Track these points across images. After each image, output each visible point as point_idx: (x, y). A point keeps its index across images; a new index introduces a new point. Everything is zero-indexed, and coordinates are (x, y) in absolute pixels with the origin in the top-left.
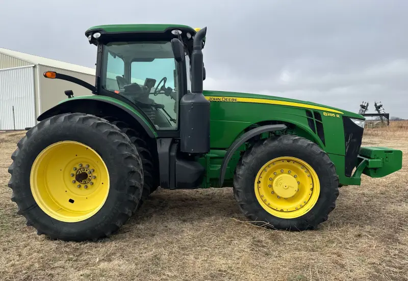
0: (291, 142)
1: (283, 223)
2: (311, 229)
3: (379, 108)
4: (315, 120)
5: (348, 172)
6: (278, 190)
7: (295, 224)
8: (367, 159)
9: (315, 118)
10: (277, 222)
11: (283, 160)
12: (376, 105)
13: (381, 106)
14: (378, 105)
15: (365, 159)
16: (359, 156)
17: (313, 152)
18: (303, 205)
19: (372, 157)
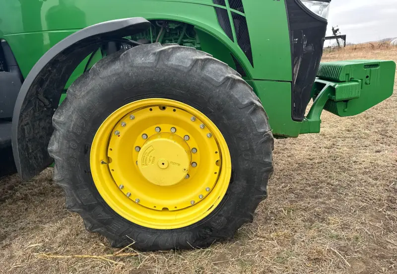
0: (151, 59)
1: (162, 240)
2: (223, 240)
3: (336, 32)
4: (229, 10)
5: (297, 112)
6: (148, 171)
7: (186, 238)
8: (332, 84)
9: (231, 7)
10: (151, 239)
11: (150, 107)
12: (333, 29)
13: (338, 30)
14: (335, 29)
15: (328, 84)
16: (317, 80)
17: (207, 80)
18: (204, 195)
19: (341, 79)
